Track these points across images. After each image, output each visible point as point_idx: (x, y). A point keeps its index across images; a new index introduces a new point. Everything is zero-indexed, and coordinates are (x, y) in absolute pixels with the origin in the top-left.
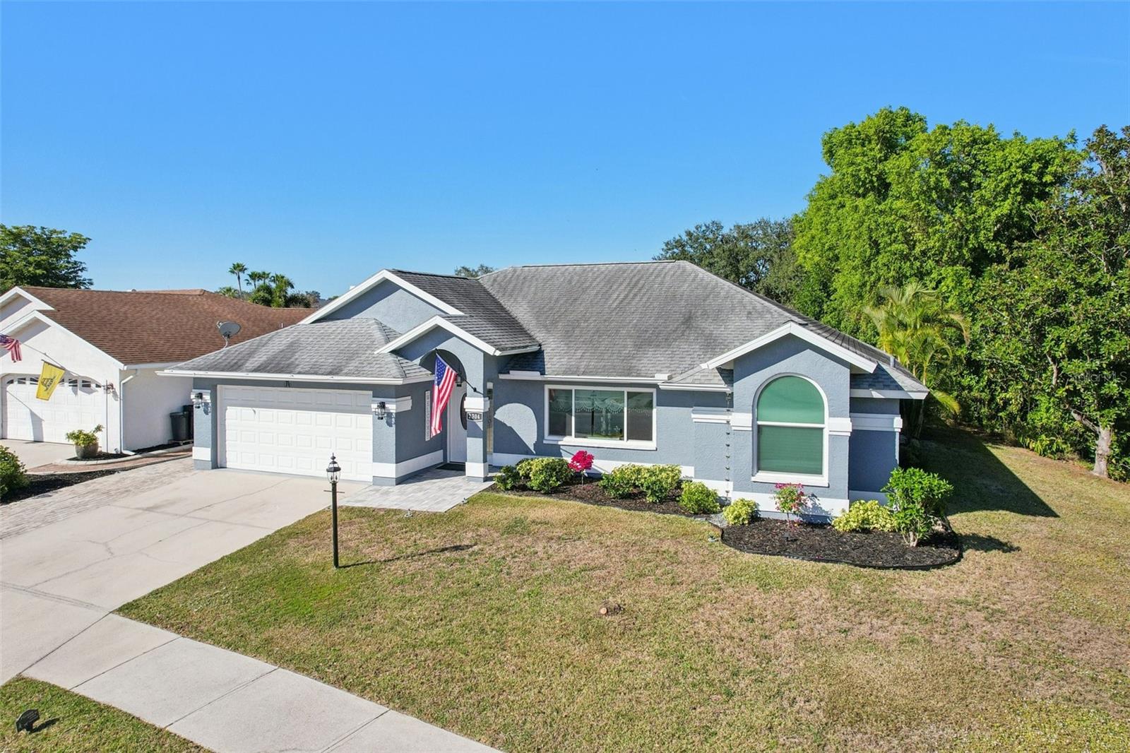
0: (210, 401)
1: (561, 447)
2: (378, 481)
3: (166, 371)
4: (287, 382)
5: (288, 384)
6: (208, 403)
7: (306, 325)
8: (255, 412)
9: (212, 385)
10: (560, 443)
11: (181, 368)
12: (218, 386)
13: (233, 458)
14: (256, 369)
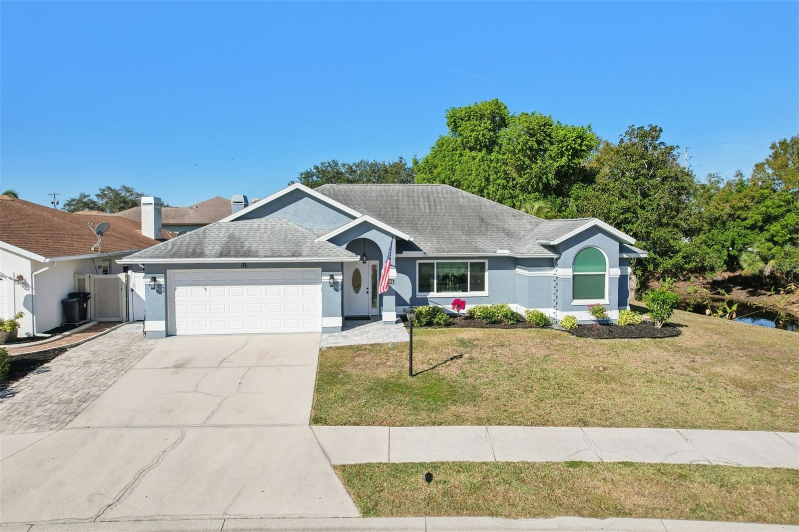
0: (164, 283)
1: (429, 299)
2: (326, 330)
3: (123, 260)
4: (244, 263)
5: (244, 265)
6: (161, 285)
7: (226, 223)
8: (206, 289)
9: (162, 269)
10: (428, 297)
11: (140, 257)
12: (168, 270)
13: (182, 326)
14: (221, 255)
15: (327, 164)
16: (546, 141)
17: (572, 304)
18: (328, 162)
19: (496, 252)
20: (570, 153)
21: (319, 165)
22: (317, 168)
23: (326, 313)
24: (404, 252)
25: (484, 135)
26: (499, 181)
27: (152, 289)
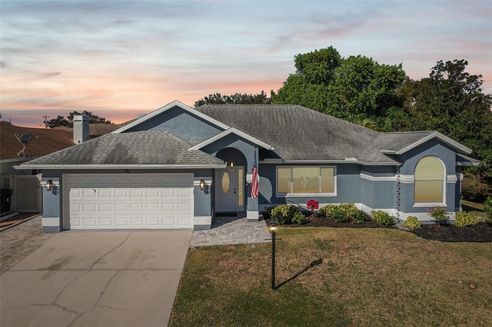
0: (59, 185)
1: (286, 199)
2: (197, 228)
3: (21, 166)
4: (126, 169)
5: (127, 171)
6: (57, 187)
7: (117, 134)
8: (95, 191)
9: (58, 174)
10: (286, 196)
11: (36, 163)
12: (63, 174)
14: (106, 162)
15: (213, 96)
16: (368, 77)
17: (414, 206)
18: (214, 95)
19: (344, 160)
20: (387, 84)
21: (208, 97)
22: (206, 98)
23: (197, 213)
24: (265, 159)
25: (322, 72)
26: (333, 105)
27: (48, 190)
